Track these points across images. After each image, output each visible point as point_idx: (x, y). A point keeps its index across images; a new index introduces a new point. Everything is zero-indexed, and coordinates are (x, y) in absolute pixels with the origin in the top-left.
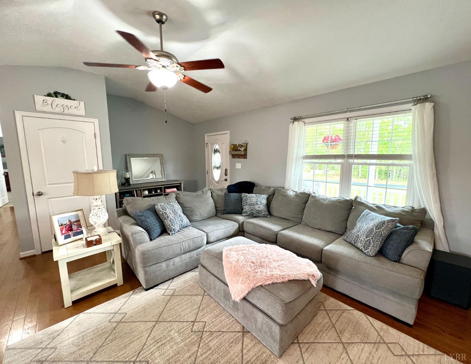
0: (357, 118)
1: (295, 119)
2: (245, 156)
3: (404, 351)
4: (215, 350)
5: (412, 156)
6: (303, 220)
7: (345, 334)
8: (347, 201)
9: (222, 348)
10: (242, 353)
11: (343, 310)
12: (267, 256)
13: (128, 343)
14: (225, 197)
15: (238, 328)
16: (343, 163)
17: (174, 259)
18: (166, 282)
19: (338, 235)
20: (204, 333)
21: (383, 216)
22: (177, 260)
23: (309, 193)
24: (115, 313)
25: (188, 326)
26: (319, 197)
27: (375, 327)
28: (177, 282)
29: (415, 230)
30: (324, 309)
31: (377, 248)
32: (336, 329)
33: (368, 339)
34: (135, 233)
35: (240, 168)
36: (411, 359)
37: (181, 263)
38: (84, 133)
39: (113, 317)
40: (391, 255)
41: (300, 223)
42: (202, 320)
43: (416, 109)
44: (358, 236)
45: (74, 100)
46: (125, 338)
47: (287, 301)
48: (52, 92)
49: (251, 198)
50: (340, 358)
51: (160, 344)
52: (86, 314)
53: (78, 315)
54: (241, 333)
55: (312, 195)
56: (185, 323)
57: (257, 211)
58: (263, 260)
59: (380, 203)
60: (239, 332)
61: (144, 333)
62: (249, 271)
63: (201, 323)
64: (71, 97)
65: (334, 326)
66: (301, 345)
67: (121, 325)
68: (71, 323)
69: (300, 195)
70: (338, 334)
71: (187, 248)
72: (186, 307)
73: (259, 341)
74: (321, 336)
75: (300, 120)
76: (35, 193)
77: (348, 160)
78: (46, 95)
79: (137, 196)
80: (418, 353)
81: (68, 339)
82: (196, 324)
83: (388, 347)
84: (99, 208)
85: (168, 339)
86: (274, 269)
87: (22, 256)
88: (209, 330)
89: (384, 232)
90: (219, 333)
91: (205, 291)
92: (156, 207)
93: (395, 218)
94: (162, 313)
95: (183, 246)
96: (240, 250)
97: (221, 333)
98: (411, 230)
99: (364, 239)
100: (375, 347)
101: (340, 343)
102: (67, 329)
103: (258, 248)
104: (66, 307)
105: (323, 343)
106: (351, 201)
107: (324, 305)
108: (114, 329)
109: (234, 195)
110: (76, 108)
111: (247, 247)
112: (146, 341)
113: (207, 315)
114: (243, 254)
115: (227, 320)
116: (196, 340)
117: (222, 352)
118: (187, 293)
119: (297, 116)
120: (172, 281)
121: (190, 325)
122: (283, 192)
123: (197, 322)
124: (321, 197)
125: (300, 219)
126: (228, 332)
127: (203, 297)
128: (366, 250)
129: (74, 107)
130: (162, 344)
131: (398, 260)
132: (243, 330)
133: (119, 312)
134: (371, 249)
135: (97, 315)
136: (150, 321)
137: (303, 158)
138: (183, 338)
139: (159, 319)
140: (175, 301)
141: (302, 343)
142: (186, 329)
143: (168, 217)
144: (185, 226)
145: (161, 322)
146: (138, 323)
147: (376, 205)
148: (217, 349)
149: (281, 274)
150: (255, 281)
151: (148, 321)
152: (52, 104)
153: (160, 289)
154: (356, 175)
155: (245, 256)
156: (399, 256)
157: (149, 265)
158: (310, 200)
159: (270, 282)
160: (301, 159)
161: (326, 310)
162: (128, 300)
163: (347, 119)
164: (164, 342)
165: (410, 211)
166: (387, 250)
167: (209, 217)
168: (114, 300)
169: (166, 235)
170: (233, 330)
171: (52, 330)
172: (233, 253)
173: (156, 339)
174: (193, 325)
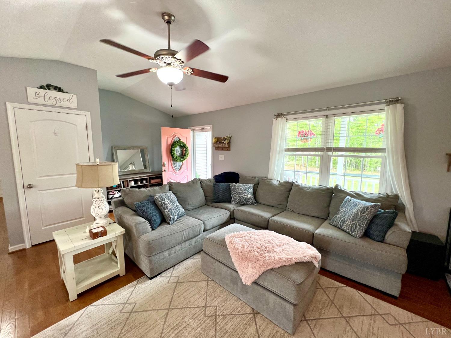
0: (335, 115)
1: (278, 116)
2: (228, 148)
3: (397, 320)
4: (232, 332)
5: (385, 150)
6: (288, 207)
7: (344, 309)
8: (328, 189)
9: (238, 330)
10: (258, 334)
11: (337, 287)
12: (269, 241)
13: (144, 333)
14: (214, 187)
15: (249, 310)
16: (323, 155)
17: (175, 247)
18: (169, 270)
19: (322, 219)
20: (217, 317)
21: (365, 202)
22: (178, 248)
23: (292, 182)
24: (125, 304)
25: (200, 312)
26: (302, 186)
27: (367, 301)
28: (179, 270)
29: (395, 214)
30: (320, 287)
31: (363, 231)
32: (335, 305)
33: (364, 312)
34: (139, 224)
35: (223, 159)
36: (404, 327)
37: (181, 251)
38: (76, 125)
39: (123, 307)
40: (376, 236)
41: (286, 210)
42: (212, 305)
43: (389, 109)
44: (344, 220)
45: (67, 93)
46: (140, 327)
47: (299, 282)
48: (45, 85)
49: (240, 187)
50: (346, 331)
51: (177, 331)
52: (95, 306)
53: (86, 308)
54: (251, 315)
55: (295, 184)
56: (197, 309)
57: (246, 199)
58: (267, 245)
59: (358, 191)
60: (250, 314)
61: (159, 321)
62: (257, 256)
63: (211, 307)
64: (63, 89)
65: (333, 303)
66: (309, 322)
67: (133, 315)
68: (80, 317)
69: (285, 184)
70: (338, 309)
71: (187, 236)
72: (193, 293)
73: (271, 321)
74: (324, 312)
75: (282, 117)
76: (26, 185)
77: (327, 152)
78: (39, 87)
79: (124, 187)
80: (409, 322)
81: (82, 333)
82: (207, 309)
83: (383, 318)
84: (101, 200)
85: (184, 325)
86: (280, 253)
87: (10, 251)
88: (221, 314)
89: (369, 216)
90: (232, 316)
91: (208, 277)
92: (155, 197)
93: (377, 204)
94: (172, 300)
95: (184, 234)
96: (242, 236)
97: (233, 316)
98: (391, 214)
99: (350, 223)
100: (372, 319)
101: (342, 317)
102: (77, 323)
103: (258, 234)
104: (71, 300)
105: (327, 318)
106: (332, 189)
107: (319, 284)
108: (127, 319)
109: (222, 185)
110: (69, 100)
111: (248, 233)
112: (163, 329)
113: (216, 300)
114: (246, 240)
115: (236, 303)
116: (212, 325)
117: (239, 334)
118: (191, 280)
119: (280, 113)
120: (174, 269)
121: (202, 310)
122: (267, 181)
123: (208, 307)
124: (304, 186)
125: (285, 206)
126: (240, 314)
127: (208, 283)
128: (353, 232)
129: (67, 100)
130: (179, 331)
131: (382, 240)
132: (253, 311)
133: (128, 302)
134: (358, 231)
135: (106, 307)
136: (162, 309)
137: (285, 150)
138: (198, 323)
139: (170, 306)
140: (181, 288)
141: (309, 320)
142: (199, 315)
143: (167, 207)
144: (181, 215)
145: (173, 309)
146: (150, 312)
147: (355, 192)
148: (234, 332)
149: (288, 257)
150: (266, 265)
151: (160, 309)
152: (44, 96)
153: (163, 277)
154: (314, 165)
155: (249, 242)
156: (383, 237)
157: (153, 254)
158: (294, 189)
159: (279, 266)
160: (283, 151)
161: (322, 288)
162: (134, 290)
163: (326, 116)
164: (180, 328)
165: (385, 197)
166: (372, 231)
167: (200, 206)
168: (120, 291)
169: (166, 225)
170: (244, 313)
171: (62, 325)
172: (237, 240)
173: (172, 327)
174: (205, 310)
